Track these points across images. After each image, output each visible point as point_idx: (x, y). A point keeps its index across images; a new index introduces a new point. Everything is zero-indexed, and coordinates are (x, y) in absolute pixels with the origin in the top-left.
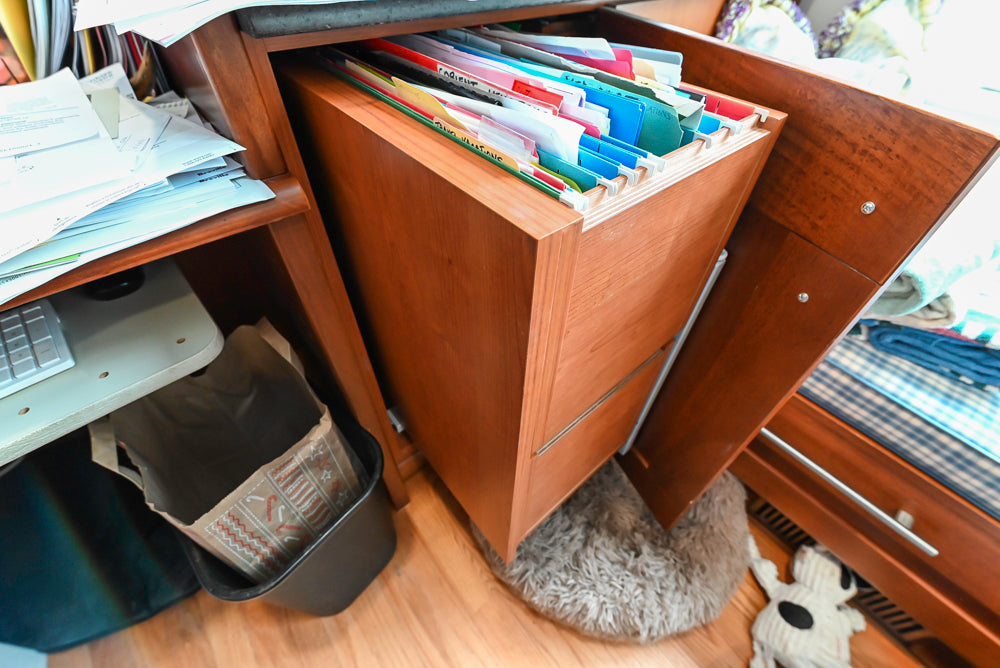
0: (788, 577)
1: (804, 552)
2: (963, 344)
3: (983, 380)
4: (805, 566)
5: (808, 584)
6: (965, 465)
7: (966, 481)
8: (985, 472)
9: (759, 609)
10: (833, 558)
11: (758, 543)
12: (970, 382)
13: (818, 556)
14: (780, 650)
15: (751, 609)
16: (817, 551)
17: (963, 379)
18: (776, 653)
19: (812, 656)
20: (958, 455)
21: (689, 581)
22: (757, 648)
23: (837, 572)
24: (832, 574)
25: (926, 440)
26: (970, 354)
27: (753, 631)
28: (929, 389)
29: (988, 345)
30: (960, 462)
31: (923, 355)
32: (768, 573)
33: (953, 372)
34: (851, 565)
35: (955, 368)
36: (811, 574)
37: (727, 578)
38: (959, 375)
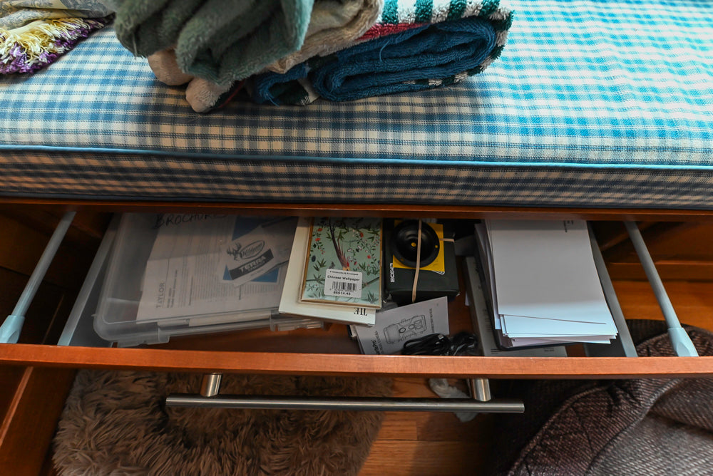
2: (407, 37)
3: (449, 72)
6: (481, 184)
7: (487, 196)
8: (499, 181)
12: (438, 83)
17: (432, 83)
20: (470, 179)
25: (438, 182)
26: (423, 46)
28: (409, 122)
29: (468, 13)
30: (475, 184)
31: (381, 80)
33: (418, 81)
35: (418, 74)
38: (426, 81)
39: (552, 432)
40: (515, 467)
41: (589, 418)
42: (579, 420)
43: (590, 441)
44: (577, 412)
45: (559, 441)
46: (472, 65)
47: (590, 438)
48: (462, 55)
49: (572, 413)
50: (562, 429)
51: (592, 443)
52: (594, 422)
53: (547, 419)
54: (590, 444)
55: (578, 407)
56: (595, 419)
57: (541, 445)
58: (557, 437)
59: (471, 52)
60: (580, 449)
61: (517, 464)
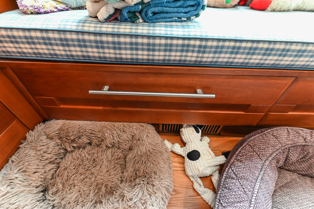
0: (183, 144)
1: (182, 131)
3: (188, 15)
4: (185, 135)
5: (190, 141)
9: (183, 163)
10: (189, 126)
11: (169, 140)
12: (185, 19)
13: (186, 129)
14: (198, 173)
15: (181, 165)
16: (184, 128)
17: (183, 19)
18: (198, 175)
19: (207, 165)
21: (153, 185)
22: (192, 179)
23: (193, 129)
24: (193, 131)
26: (179, 4)
27: (187, 174)
32: (177, 148)
33: (178, 18)
34: (195, 124)
36: (188, 137)
37: (166, 167)
38: (181, 18)
39: (240, 155)
40: (226, 171)
41: (256, 147)
42: (252, 148)
43: (258, 155)
44: (250, 146)
45: (244, 156)
46: (196, 13)
47: (258, 154)
48: (192, 9)
49: (248, 146)
50: (244, 152)
51: (260, 156)
52: (258, 148)
53: (237, 150)
54: (259, 157)
55: (250, 144)
56: (259, 147)
57: (236, 160)
58: (243, 156)
59: (195, 8)
60: (255, 158)
61: (227, 169)
